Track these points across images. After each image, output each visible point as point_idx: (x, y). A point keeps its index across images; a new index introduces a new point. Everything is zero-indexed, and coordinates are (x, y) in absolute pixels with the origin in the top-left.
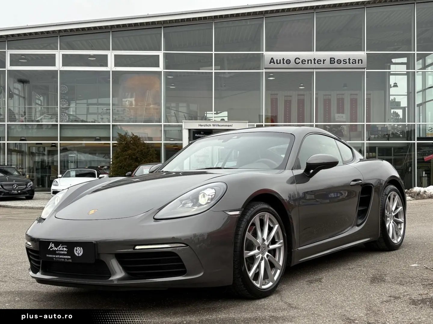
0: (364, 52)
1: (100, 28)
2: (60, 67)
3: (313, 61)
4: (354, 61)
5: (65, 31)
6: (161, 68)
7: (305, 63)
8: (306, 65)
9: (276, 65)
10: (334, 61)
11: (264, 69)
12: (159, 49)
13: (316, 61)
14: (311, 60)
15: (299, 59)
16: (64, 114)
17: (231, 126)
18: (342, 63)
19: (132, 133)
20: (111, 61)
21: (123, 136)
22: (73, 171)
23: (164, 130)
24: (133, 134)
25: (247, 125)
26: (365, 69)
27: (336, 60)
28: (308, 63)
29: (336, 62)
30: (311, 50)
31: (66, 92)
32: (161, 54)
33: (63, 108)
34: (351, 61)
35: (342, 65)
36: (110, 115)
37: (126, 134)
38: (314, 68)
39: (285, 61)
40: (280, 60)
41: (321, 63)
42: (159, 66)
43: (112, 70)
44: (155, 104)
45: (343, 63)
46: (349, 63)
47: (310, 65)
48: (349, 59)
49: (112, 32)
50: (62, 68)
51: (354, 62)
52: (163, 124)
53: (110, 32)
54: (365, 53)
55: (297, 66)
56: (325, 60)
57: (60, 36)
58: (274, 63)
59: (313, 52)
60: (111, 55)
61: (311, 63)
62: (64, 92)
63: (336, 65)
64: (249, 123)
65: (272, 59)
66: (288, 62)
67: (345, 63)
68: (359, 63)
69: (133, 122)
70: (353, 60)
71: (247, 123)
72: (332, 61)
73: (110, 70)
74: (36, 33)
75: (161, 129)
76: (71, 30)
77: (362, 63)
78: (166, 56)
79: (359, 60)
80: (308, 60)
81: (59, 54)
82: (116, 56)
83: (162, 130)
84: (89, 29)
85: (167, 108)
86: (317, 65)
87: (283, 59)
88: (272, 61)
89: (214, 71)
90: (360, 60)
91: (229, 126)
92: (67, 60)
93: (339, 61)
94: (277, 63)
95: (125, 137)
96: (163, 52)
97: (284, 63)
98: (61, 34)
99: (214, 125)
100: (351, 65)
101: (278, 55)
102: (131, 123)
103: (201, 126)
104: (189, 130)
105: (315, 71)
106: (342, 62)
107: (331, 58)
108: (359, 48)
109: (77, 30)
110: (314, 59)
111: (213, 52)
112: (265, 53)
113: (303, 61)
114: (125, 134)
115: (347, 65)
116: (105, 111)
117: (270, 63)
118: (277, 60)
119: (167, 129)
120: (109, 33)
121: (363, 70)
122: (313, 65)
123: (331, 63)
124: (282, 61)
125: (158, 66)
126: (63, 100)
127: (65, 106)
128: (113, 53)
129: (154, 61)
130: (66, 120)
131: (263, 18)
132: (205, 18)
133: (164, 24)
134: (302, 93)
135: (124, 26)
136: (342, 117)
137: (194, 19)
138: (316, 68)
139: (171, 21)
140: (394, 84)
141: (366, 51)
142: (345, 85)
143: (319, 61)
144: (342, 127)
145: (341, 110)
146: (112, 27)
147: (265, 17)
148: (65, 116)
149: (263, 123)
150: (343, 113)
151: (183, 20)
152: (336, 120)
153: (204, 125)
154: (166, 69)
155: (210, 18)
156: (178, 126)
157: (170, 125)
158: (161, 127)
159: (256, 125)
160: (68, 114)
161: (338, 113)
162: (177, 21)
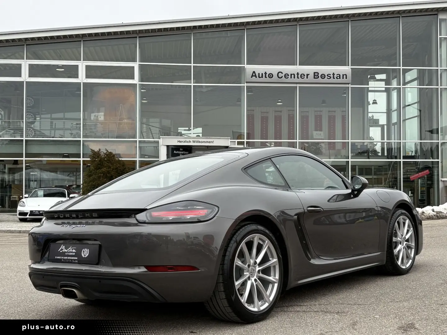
0: (348, 67)
1: (71, 36)
3: (296, 76)
4: (338, 75)
5: (33, 39)
6: (136, 81)
7: (288, 78)
8: (289, 80)
9: (258, 79)
10: (318, 75)
11: (245, 83)
12: (134, 60)
13: (299, 76)
14: (294, 74)
15: (282, 73)
16: (29, 128)
17: (212, 142)
19: (106, 149)
20: (82, 72)
21: (96, 152)
22: (41, 190)
23: (139, 147)
24: (107, 151)
25: (229, 142)
26: (350, 84)
27: (319, 75)
28: (291, 78)
29: (320, 77)
30: (294, 64)
32: (136, 65)
33: (29, 123)
34: (335, 76)
35: (326, 80)
36: (80, 130)
37: (100, 151)
38: (297, 83)
39: (267, 75)
40: (262, 74)
41: (304, 78)
42: (134, 79)
43: (83, 82)
44: (129, 118)
45: (327, 78)
46: (334, 78)
47: (293, 80)
48: (334, 74)
49: (83, 41)
51: (338, 77)
52: (138, 139)
53: (81, 41)
54: (350, 68)
55: (280, 80)
56: (309, 75)
57: (27, 45)
58: (256, 77)
59: (296, 66)
60: (82, 65)
61: (294, 78)
62: (30, 105)
63: (320, 80)
65: (254, 72)
66: (271, 76)
67: (329, 78)
68: (343, 78)
69: (105, 138)
70: (337, 75)
71: (229, 139)
72: (316, 75)
73: (80, 82)
75: (135, 145)
76: (39, 38)
77: (346, 78)
78: (141, 67)
79: (343, 75)
80: (291, 75)
81: (25, 64)
82: (87, 67)
83: (137, 147)
84: (59, 37)
85: (142, 123)
86: (300, 80)
87: (266, 73)
88: (254, 74)
89: (192, 84)
90: (345, 75)
91: (209, 142)
92: (34, 71)
93: (323, 76)
94: (259, 77)
95: (99, 153)
96: (138, 63)
97: (266, 77)
98: (28, 42)
99: (194, 142)
100: (336, 80)
101: (260, 68)
102: (103, 138)
103: (180, 142)
104: (168, 146)
105: (298, 85)
106: (326, 77)
107: (314, 73)
108: (343, 63)
109: (46, 38)
110: (298, 73)
111: (192, 65)
112: (246, 66)
113: (286, 76)
114: (98, 150)
115: (332, 80)
116: (75, 125)
117: (252, 77)
118: (259, 74)
119: (142, 145)
121: (348, 86)
122: (296, 80)
123: (314, 78)
124: (264, 75)
125: (133, 78)
126: (29, 113)
127: (31, 120)
128: (84, 63)
129: (128, 73)
130: (32, 135)
131: (244, 29)
132: (183, 28)
133: (139, 34)
134: (279, 109)
135: (97, 34)
136: (320, 134)
137: (172, 29)
138: (299, 83)
139: (147, 31)
140: (374, 101)
141: (351, 66)
142: (324, 102)
143: (302, 75)
144: (320, 145)
145: (319, 127)
146: (84, 35)
147: (247, 29)
148: (31, 131)
149: (244, 139)
150: (321, 130)
151: (160, 30)
152: (314, 137)
153: (183, 142)
154: (141, 82)
155: (189, 28)
156: (155, 142)
157: (145, 141)
158: (135, 144)
159: (237, 141)
160: (33, 129)
161: (316, 130)
162: (153, 31)
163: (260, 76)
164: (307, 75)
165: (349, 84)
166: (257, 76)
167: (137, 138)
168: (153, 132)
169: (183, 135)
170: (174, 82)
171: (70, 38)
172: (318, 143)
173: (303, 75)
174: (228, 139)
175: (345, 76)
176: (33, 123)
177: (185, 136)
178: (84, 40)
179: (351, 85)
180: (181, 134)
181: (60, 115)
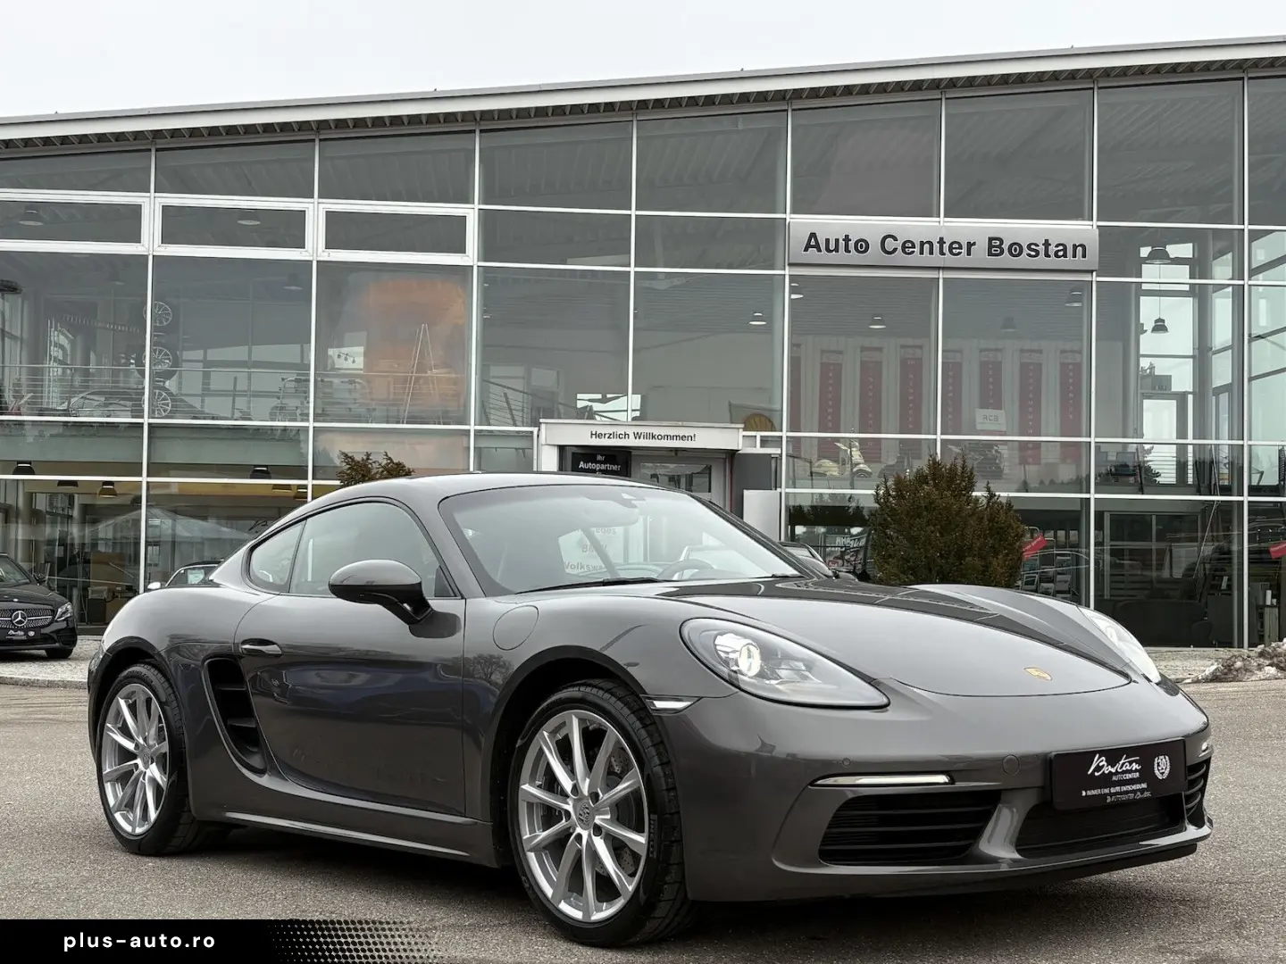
0: (1090, 223)
1: (286, 127)
2: (156, 246)
3: (936, 247)
4: (1061, 248)
5: (175, 133)
6: (470, 256)
7: (913, 252)
8: (916, 259)
9: (824, 257)
10: (999, 246)
11: (787, 268)
12: (465, 198)
13: (946, 247)
14: (930, 243)
15: (896, 239)
16: (157, 391)
17: (692, 438)
18: (1024, 253)
19: (387, 455)
20: (315, 230)
21: (359, 462)
22: (196, 571)
23: (475, 448)
24: (390, 459)
25: (741, 439)
26: (1094, 273)
27: (1005, 246)
28: (922, 253)
29: (1006, 251)
30: (928, 211)
31: (165, 324)
32: (470, 213)
33: (159, 374)
34: (1052, 249)
35: (1024, 260)
36: (307, 398)
37: (368, 459)
38: (939, 268)
39: (851, 244)
40: (837, 241)
41: (960, 253)
42: (463, 251)
43: (319, 259)
44: (447, 365)
45: (1029, 255)
46: (1047, 255)
47: (926, 259)
48: (1047, 244)
49: (321, 140)
50: (159, 249)
51: (1061, 253)
52: (472, 427)
53: (313, 141)
54: (1095, 227)
55: (889, 260)
56: (974, 244)
57: (157, 150)
58: (819, 250)
59: (937, 219)
60: (315, 211)
61: (931, 253)
62: (161, 322)
63: (1006, 260)
64: (745, 429)
65: (813, 235)
66: (862, 246)
67: (1033, 253)
68: (1074, 256)
69: (388, 422)
70: (1057, 246)
71: (742, 430)
72: (995, 247)
73: (311, 258)
74: (83, 139)
75: (465, 445)
76: (194, 132)
77: (1084, 256)
78: (485, 217)
79: (1075, 247)
80: (922, 244)
81: (152, 205)
82: (330, 216)
83: (469, 448)
84: (249, 129)
85: (484, 381)
86: (949, 260)
87: (847, 239)
88: (812, 242)
89: (632, 269)
90: (1079, 246)
91: (683, 438)
92: (177, 225)
93: (1016, 250)
94: (828, 250)
95: (366, 466)
96: (477, 206)
97: (847, 250)
98: (161, 143)
99: (637, 436)
100: (1053, 262)
101: (832, 225)
102: (372, 422)
103: (599, 436)
104: (562, 449)
105: (941, 275)
106: (1026, 251)
107: (991, 239)
108: (1075, 211)
109: (213, 131)
110: (942, 239)
111: (633, 212)
112: (789, 217)
113: (907, 246)
114: (365, 458)
115: (1041, 261)
116: (292, 385)
117: (806, 250)
118: (827, 241)
119: (484, 443)
120: (311, 144)
121: (1087, 278)
122: (936, 259)
123: (990, 254)
124: (842, 243)
125: (461, 249)
126: (158, 348)
127: (165, 367)
128: (321, 206)
129: (448, 235)
130: (165, 411)
131: (787, 110)
132: (610, 106)
133: (482, 123)
134: (875, 342)
135: (359, 123)
136: (996, 418)
137: (576, 109)
138: (944, 268)
139: (505, 114)
140: (1156, 321)
141: (1098, 220)
142: (1009, 323)
143: (955, 246)
144: (996, 451)
145: (991, 398)
146: (323, 125)
147: (793, 110)
148: (163, 400)
149: (781, 431)
150: (998, 406)
151: (541, 112)
152: (979, 427)
153: (607, 436)
154: (486, 261)
155: (627, 106)
156: (518, 435)
157: (492, 431)
158: (465, 439)
159: (761, 436)
160: (171, 394)
161: (984, 405)
162: (522, 113)
163: (832, 247)
164: (970, 245)
165: (1092, 272)
166: (823, 247)
167: (470, 425)
168: (513, 407)
169: (597, 417)
170: (569, 260)
171: (281, 131)
172: (990, 445)
173: (957, 246)
174: (738, 428)
175: (1080, 249)
176: (168, 375)
177: (604, 419)
178: (322, 137)
179: (1097, 276)
180: (588, 414)
181: (239, 353)
